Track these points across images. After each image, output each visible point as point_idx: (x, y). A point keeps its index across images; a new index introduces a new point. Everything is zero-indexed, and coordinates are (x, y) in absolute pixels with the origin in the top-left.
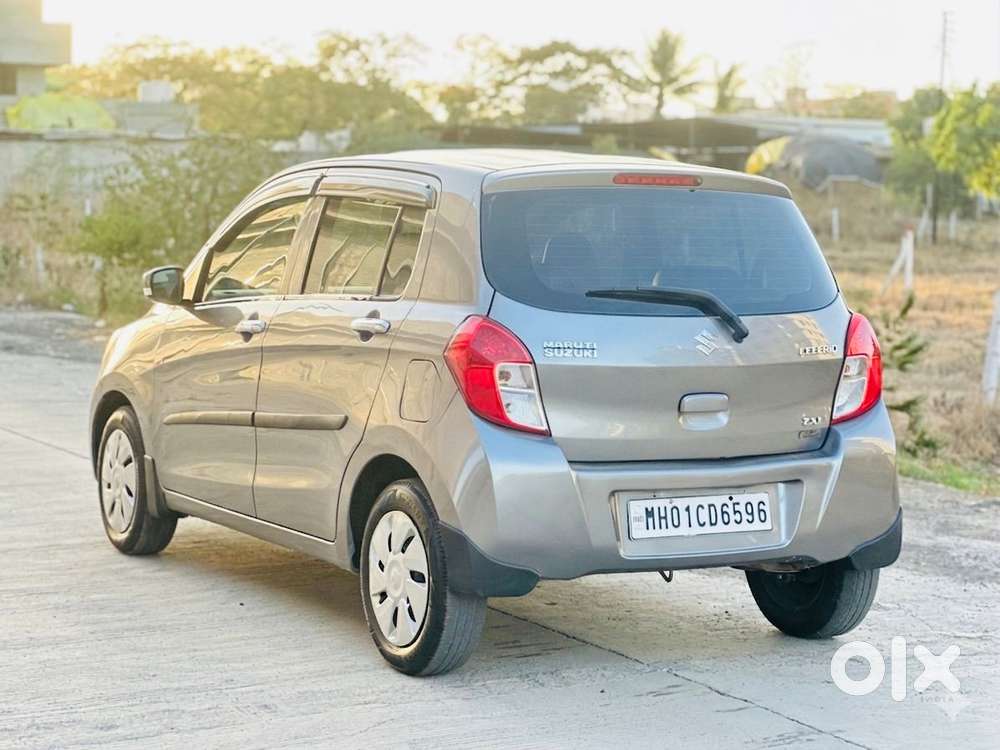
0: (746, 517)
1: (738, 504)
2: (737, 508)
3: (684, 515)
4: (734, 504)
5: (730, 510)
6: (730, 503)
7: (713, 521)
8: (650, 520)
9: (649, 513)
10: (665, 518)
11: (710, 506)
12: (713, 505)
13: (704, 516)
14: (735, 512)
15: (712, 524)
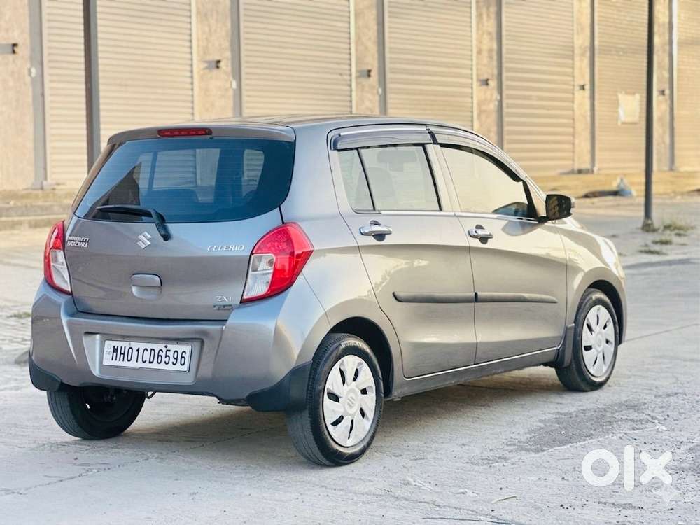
0: (172, 360)
1: (169, 351)
2: (168, 353)
3: (135, 353)
4: (167, 351)
5: (163, 355)
6: (164, 350)
7: (151, 361)
8: (115, 354)
9: (115, 350)
10: (124, 354)
11: (152, 350)
12: (154, 350)
13: (147, 357)
14: (166, 356)
15: (150, 362)
